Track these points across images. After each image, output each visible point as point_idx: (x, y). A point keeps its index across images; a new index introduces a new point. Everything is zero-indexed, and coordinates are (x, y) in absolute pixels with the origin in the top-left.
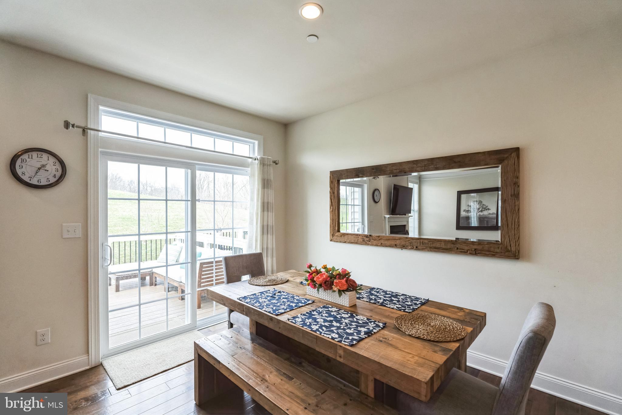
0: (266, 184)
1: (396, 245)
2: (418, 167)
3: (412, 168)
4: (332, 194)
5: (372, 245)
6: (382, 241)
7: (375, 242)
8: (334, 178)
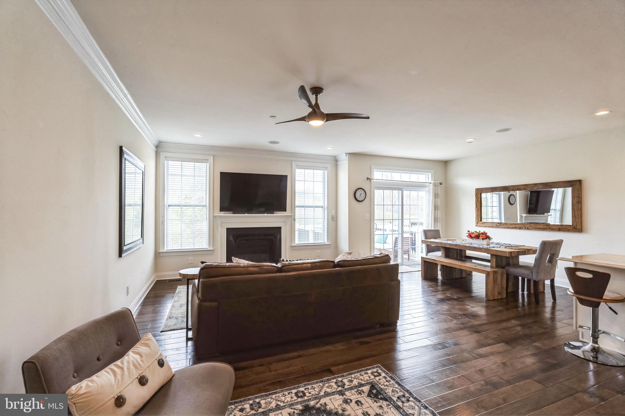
0: (436, 196)
1: (516, 227)
2: (528, 188)
3: (525, 188)
4: (477, 201)
5: (502, 228)
6: (508, 226)
7: (503, 226)
8: (478, 192)
